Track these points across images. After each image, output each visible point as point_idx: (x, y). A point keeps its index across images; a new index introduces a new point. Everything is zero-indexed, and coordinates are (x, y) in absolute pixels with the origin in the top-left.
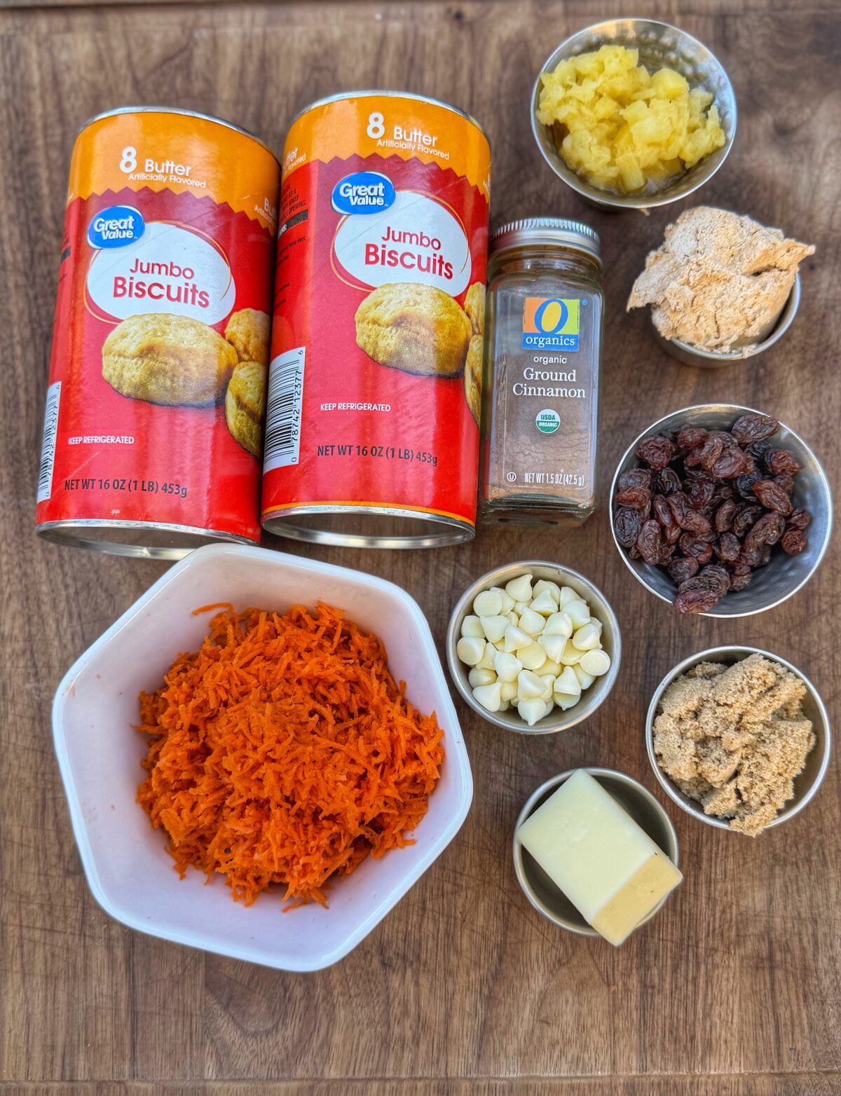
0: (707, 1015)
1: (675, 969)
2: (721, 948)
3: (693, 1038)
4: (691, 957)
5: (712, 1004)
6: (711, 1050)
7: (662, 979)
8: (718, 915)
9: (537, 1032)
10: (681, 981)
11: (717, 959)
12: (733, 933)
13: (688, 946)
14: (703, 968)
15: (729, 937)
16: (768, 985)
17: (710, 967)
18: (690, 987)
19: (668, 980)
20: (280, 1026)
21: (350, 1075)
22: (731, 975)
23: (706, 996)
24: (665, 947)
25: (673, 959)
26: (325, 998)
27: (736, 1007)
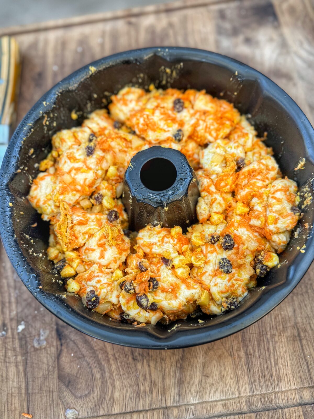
0: (276, 364)
1: (259, 345)
2: (277, 334)
3: (272, 375)
4: (265, 340)
5: (277, 359)
6: (281, 380)
7: (254, 350)
8: (273, 320)
9: (203, 381)
10: (262, 351)
11: (276, 338)
12: (281, 327)
13: (263, 335)
14: (271, 343)
15: (280, 329)
16: (300, 347)
17: (274, 343)
18: (267, 353)
19: (257, 351)
20: (91, 392)
21: (124, 411)
22: (284, 345)
23: (274, 355)
24: (253, 337)
25: (258, 341)
26: (110, 377)
27: (288, 359)
